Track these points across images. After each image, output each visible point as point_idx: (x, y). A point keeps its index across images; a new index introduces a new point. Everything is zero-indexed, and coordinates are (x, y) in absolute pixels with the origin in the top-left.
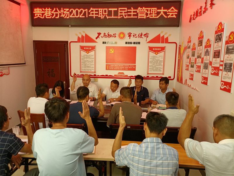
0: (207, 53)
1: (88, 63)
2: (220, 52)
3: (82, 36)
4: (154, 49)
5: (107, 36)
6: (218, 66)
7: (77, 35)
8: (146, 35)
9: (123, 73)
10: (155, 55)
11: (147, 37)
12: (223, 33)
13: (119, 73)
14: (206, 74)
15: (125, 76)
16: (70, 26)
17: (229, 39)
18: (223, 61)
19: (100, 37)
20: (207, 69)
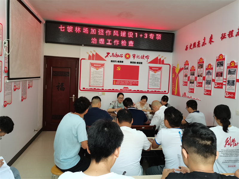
0: (209, 73)
1: (97, 78)
2: (222, 73)
3: (93, 54)
4: (153, 68)
5: (115, 56)
6: (222, 82)
7: (87, 53)
8: (147, 57)
9: (127, 88)
10: (154, 73)
11: (148, 59)
12: (224, 61)
13: (124, 88)
14: (208, 88)
15: (129, 91)
16: (83, 45)
17: (230, 65)
18: (226, 79)
19: (109, 56)
20: (210, 84)
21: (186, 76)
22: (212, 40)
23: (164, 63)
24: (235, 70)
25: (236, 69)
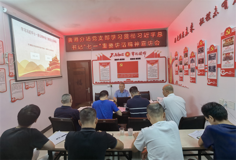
0: (193, 61)
1: (105, 74)
2: (203, 59)
3: (100, 56)
4: (150, 62)
5: (117, 55)
6: (203, 69)
7: (97, 55)
9: (130, 80)
10: (151, 66)
11: (145, 54)
12: (204, 46)
13: (127, 80)
14: (193, 75)
16: (92, 50)
17: (210, 50)
18: (207, 65)
19: (113, 56)
20: (194, 72)
21: (176, 66)
22: (193, 28)
24: (215, 54)
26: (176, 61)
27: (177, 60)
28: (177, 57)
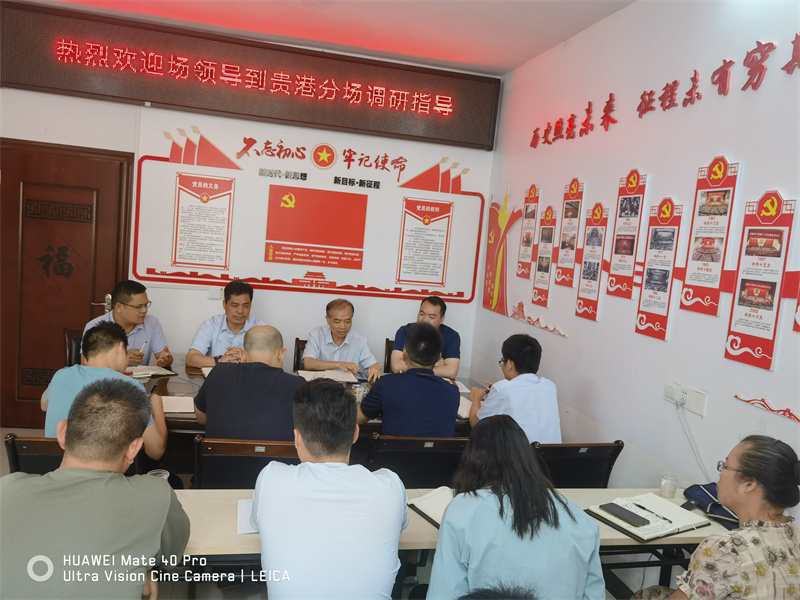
0: (595, 239)
1: (203, 235)
2: (633, 241)
3: (189, 142)
4: (419, 207)
5: (275, 153)
6: (629, 273)
8: (399, 164)
9: (321, 275)
10: (420, 224)
11: (402, 170)
12: (641, 196)
14: (590, 292)
15: (326, 286)
16: (148, 104)
18: (643, 265)
19: (251, 151)
20: (595, 280)
21: (527, 242)
22: (613, 115)
23: (463, 189)
24: (673, 233)
25: (676, 228)
26: (526, 221)
27: (533, 221)
28: (532, 206)
